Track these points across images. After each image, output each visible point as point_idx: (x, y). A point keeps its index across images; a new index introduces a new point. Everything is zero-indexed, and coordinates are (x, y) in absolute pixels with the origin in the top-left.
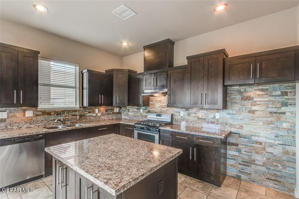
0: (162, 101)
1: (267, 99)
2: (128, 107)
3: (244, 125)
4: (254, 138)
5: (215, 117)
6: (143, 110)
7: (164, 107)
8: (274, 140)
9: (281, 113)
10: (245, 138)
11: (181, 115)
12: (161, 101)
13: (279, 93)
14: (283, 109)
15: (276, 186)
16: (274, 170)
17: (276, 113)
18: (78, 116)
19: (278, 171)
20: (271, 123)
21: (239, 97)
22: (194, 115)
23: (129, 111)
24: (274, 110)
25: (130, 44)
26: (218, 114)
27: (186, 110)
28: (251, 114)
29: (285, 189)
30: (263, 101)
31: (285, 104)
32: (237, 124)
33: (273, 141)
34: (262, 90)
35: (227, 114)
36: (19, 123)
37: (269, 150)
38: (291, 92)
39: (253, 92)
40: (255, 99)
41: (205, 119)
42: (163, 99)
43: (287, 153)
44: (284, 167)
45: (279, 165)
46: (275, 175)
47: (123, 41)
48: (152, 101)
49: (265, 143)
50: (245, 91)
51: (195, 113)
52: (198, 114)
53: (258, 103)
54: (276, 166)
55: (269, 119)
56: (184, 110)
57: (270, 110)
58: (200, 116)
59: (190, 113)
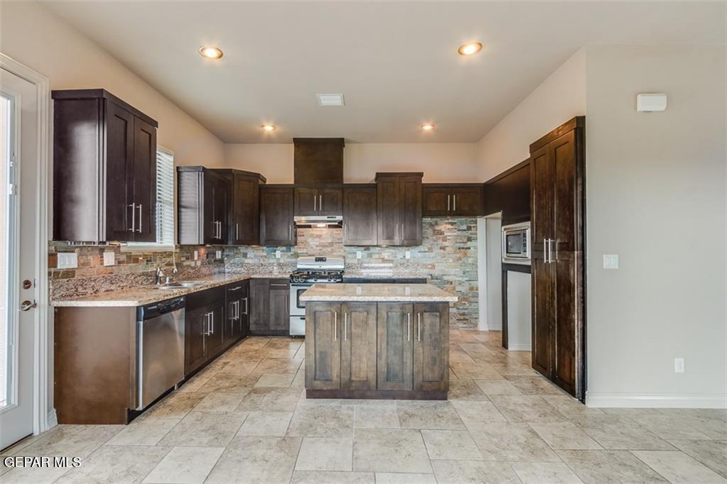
0: (323, 236)
1: (455, 234)
2: (243, 249)
3: (436, 264)
4: (445, 278)
5: (404, 257)
6: (282, 253)
7: (327, 246)
8: (462, 277)
9: (467, 248)
10: (437, 279)
11: (358, 257)
12: (321, 236)
13: (465, 227)
14: (469, 244)
15: (465, 326)
16: (462, 309)
17: (463, 248)
18: (175, 267)
19: (466, 309)
20: (460, 259)
21: (430, 231)
22: (377, 256)
23: (245, 255)
24: (462, 245)
25: (278, 129)
26: (409, 252)
27: (365, 250)
28: (442, 251)
29: (472, 326)
30: (452, 236)
31: (469, 239)
32: (428, 263)
33: (461, 279)
34: (452, 224)
35: (419, 252)
36: (95, 281)
37: (459, 288)
38: (474, 227)
39: (444, 226)
40: (446, 234)
41: (393, 261)
42: (324, 233)
43: (472, 289)
44: (470, 303)
45: (466, 302)
46: (464, 314)
47: (265, 123)
48: (303, 236)
49: (455, 281)
50: (437, 224)
51: (378, 254)
52: (383, 254)
53: (448, 238)
54: (464, 304)
55: (458, 255)
56: (363, 248)
57: (458, 245)
58: (386, 257)
59: (371, 253)
